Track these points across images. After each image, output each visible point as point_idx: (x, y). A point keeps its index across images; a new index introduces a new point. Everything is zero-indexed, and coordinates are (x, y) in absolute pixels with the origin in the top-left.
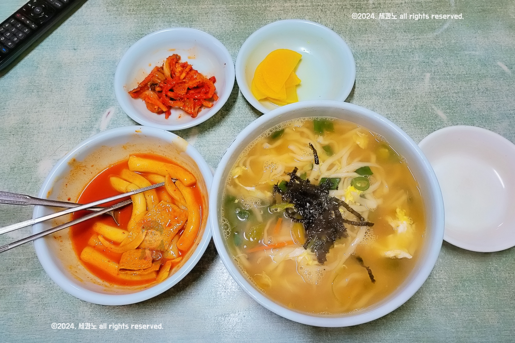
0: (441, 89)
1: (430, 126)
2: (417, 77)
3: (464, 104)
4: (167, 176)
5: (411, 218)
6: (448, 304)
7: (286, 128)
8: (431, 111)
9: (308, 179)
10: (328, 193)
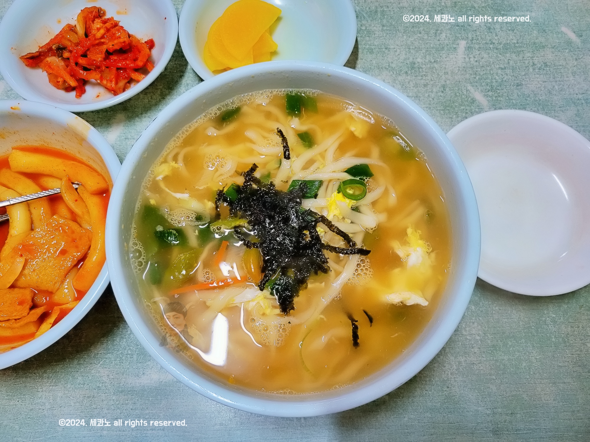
0: (481, 63)
1: (464, 114)
2: (448, 45)
3: (512, 84)
4: (65, 179)
5: (428, 243)
6: (482, 373)
7: (244, 105)
8: (465, 93)
9: (271, 182)
10: (301, 203)
